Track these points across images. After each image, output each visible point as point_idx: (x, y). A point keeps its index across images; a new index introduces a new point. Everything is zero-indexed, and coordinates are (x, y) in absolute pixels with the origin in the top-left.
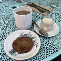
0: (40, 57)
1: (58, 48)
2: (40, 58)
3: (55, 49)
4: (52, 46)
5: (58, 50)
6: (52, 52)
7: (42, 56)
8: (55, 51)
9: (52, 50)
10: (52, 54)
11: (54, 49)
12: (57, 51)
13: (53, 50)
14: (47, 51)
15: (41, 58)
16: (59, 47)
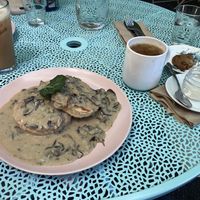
0: (134, 184)
1: (180, 169)
2: (133, 187)
3: (172, 170)
4: (166, 161)
5: (179, 173)
6: (164, 177)
7: (139, 183)
8: (170, 176)
9: (164, 172)
10: (163, 180)
11: (168, 169)
12: (176, 175)
13: (168, 171)
14: (150, 172)
15: (135, 186)
16: (183, 166)
